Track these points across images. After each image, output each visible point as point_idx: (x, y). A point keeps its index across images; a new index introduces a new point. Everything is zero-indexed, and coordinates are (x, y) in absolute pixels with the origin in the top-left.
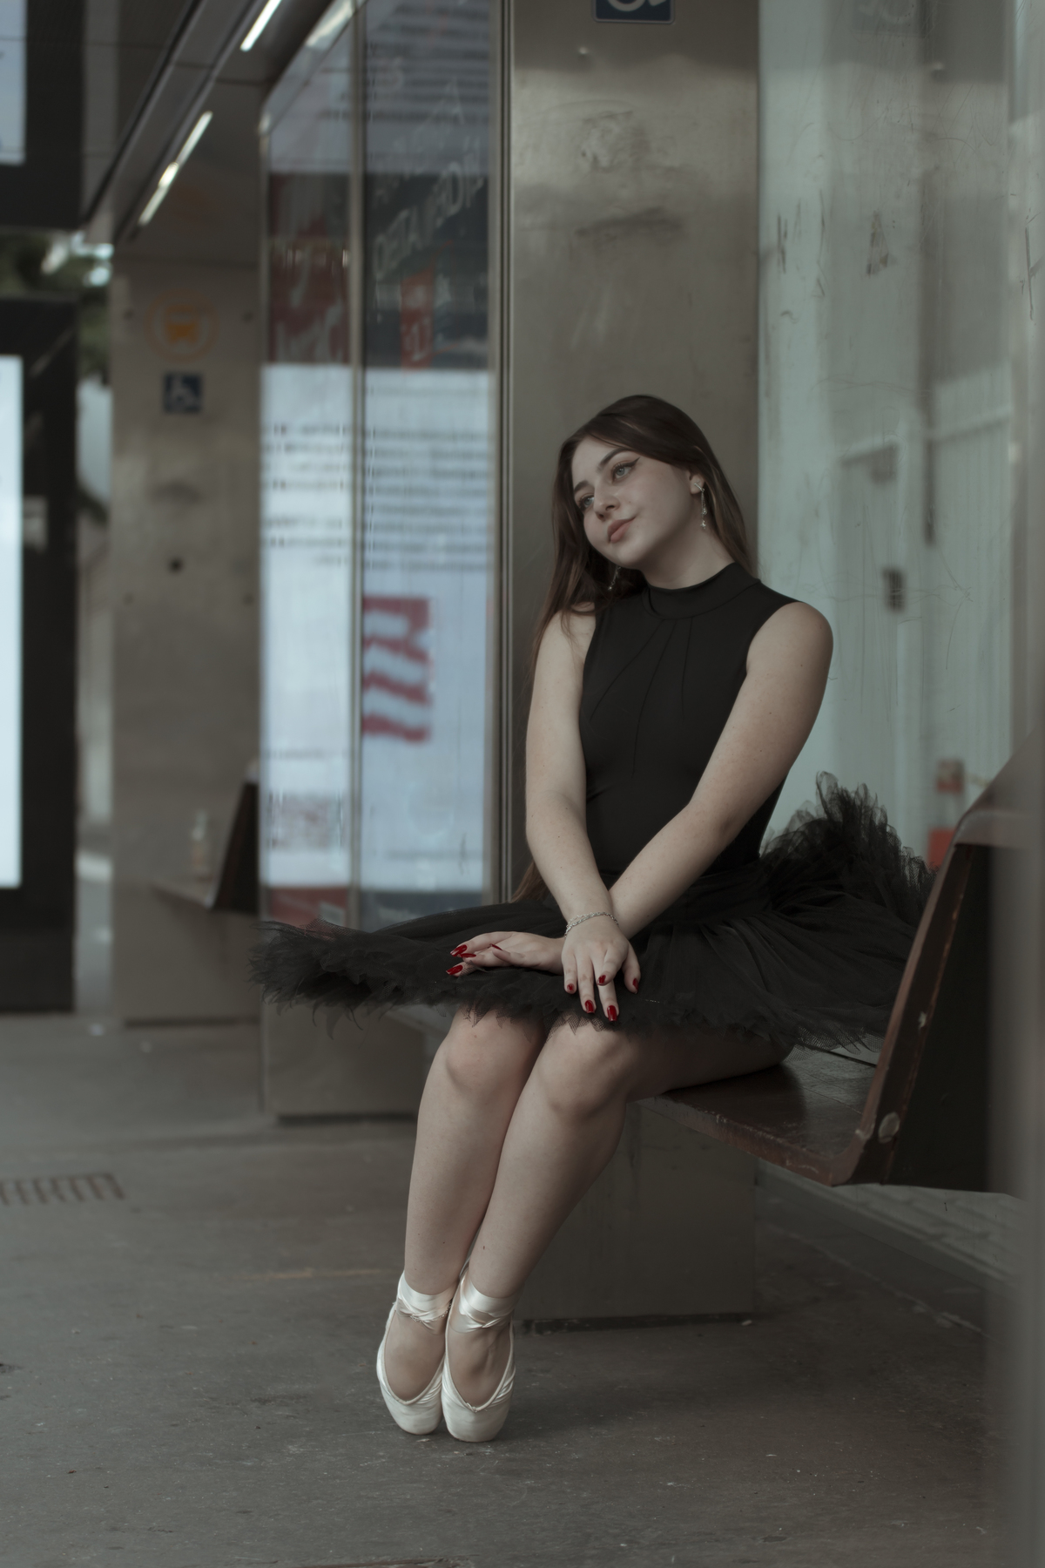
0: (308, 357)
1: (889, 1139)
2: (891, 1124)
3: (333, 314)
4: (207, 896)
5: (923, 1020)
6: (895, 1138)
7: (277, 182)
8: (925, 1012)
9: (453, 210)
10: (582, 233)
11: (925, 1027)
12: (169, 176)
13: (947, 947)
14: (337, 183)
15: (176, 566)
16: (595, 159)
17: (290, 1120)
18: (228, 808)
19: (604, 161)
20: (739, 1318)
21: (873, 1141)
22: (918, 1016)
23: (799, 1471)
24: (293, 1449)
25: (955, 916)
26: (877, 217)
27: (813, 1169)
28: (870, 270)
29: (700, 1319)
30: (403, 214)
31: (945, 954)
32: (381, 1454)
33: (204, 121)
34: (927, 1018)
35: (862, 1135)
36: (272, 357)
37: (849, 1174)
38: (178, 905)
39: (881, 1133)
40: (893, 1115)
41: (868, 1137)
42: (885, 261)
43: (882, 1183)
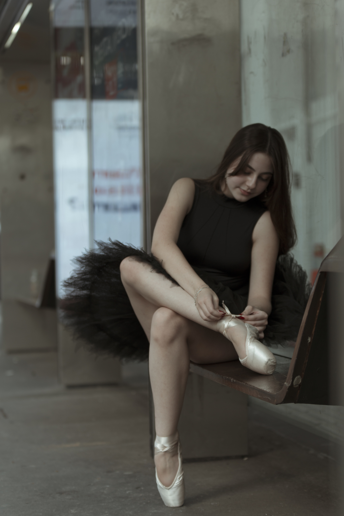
0: (70, 96)
1: (298, 386)
2: (298, 380)
3: (79, 79)
4: (37, 303)
5: (309, 340)
6: (300, 385)
7: (57, 31)
8: (310, 337)
9: (124, 36)
10: (173, 44)
11: (310, 342)
12: (16, 28)
13: (318, 311)
14: (79, 31)
15: (23, 177)
16: (177, 16)
17: (71, 387)
18: (44, 269)
19: (181, 16)
20: (243, 457)
21: (291, 387)
22: (308, 338)
23: (266, 515)
24: (73, 511)
25: (321, 299)
26: (285, 35)
27: (269, 398)
28: (283, 55)
29: (228, 458)
30: (105, 39)
31: (317, 314)
32: (106, 512)
33: (29, 8)
34: (311, 339)
35: (287, 384)
36: (57, 95)
37: (282, 400)
38: (27, 307)
39: (294, 384)
40: (299, 376)
41: (289, 385)
42: (289, 51)
43: (295, 403)
